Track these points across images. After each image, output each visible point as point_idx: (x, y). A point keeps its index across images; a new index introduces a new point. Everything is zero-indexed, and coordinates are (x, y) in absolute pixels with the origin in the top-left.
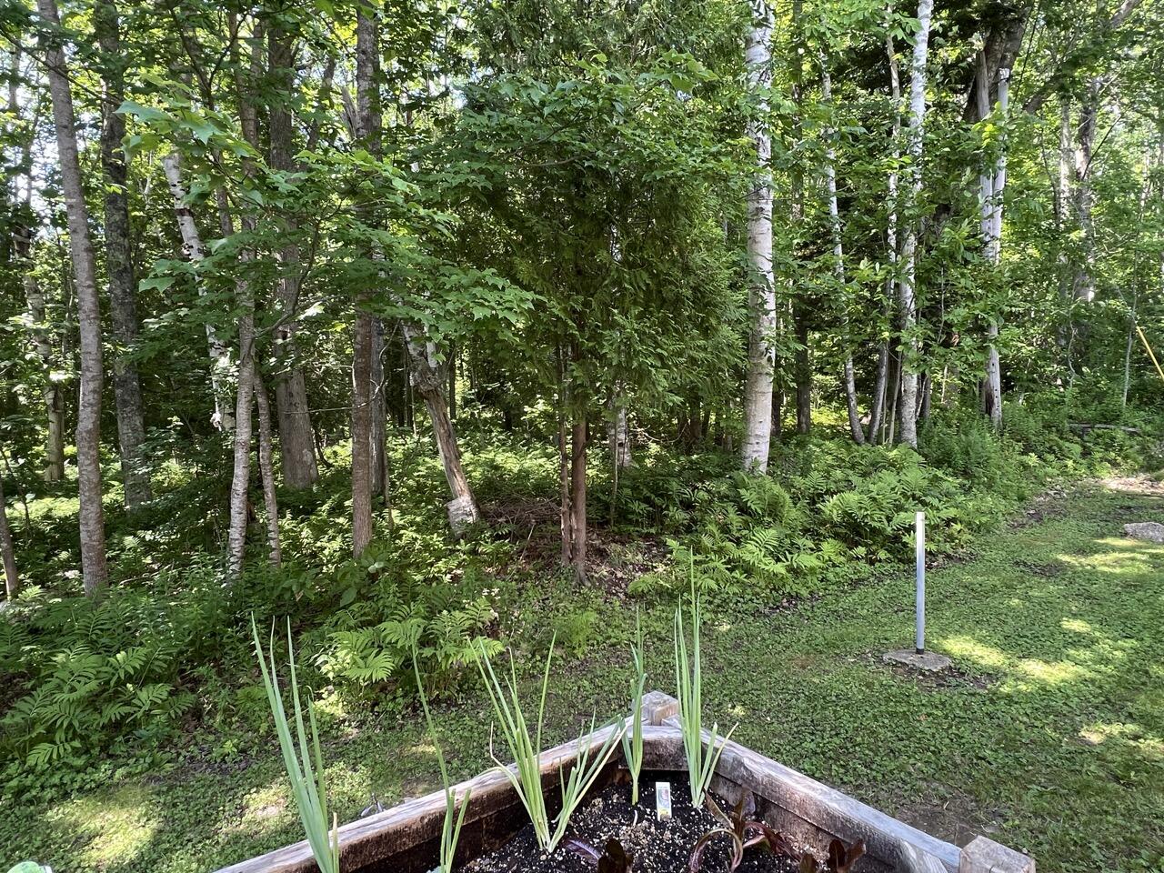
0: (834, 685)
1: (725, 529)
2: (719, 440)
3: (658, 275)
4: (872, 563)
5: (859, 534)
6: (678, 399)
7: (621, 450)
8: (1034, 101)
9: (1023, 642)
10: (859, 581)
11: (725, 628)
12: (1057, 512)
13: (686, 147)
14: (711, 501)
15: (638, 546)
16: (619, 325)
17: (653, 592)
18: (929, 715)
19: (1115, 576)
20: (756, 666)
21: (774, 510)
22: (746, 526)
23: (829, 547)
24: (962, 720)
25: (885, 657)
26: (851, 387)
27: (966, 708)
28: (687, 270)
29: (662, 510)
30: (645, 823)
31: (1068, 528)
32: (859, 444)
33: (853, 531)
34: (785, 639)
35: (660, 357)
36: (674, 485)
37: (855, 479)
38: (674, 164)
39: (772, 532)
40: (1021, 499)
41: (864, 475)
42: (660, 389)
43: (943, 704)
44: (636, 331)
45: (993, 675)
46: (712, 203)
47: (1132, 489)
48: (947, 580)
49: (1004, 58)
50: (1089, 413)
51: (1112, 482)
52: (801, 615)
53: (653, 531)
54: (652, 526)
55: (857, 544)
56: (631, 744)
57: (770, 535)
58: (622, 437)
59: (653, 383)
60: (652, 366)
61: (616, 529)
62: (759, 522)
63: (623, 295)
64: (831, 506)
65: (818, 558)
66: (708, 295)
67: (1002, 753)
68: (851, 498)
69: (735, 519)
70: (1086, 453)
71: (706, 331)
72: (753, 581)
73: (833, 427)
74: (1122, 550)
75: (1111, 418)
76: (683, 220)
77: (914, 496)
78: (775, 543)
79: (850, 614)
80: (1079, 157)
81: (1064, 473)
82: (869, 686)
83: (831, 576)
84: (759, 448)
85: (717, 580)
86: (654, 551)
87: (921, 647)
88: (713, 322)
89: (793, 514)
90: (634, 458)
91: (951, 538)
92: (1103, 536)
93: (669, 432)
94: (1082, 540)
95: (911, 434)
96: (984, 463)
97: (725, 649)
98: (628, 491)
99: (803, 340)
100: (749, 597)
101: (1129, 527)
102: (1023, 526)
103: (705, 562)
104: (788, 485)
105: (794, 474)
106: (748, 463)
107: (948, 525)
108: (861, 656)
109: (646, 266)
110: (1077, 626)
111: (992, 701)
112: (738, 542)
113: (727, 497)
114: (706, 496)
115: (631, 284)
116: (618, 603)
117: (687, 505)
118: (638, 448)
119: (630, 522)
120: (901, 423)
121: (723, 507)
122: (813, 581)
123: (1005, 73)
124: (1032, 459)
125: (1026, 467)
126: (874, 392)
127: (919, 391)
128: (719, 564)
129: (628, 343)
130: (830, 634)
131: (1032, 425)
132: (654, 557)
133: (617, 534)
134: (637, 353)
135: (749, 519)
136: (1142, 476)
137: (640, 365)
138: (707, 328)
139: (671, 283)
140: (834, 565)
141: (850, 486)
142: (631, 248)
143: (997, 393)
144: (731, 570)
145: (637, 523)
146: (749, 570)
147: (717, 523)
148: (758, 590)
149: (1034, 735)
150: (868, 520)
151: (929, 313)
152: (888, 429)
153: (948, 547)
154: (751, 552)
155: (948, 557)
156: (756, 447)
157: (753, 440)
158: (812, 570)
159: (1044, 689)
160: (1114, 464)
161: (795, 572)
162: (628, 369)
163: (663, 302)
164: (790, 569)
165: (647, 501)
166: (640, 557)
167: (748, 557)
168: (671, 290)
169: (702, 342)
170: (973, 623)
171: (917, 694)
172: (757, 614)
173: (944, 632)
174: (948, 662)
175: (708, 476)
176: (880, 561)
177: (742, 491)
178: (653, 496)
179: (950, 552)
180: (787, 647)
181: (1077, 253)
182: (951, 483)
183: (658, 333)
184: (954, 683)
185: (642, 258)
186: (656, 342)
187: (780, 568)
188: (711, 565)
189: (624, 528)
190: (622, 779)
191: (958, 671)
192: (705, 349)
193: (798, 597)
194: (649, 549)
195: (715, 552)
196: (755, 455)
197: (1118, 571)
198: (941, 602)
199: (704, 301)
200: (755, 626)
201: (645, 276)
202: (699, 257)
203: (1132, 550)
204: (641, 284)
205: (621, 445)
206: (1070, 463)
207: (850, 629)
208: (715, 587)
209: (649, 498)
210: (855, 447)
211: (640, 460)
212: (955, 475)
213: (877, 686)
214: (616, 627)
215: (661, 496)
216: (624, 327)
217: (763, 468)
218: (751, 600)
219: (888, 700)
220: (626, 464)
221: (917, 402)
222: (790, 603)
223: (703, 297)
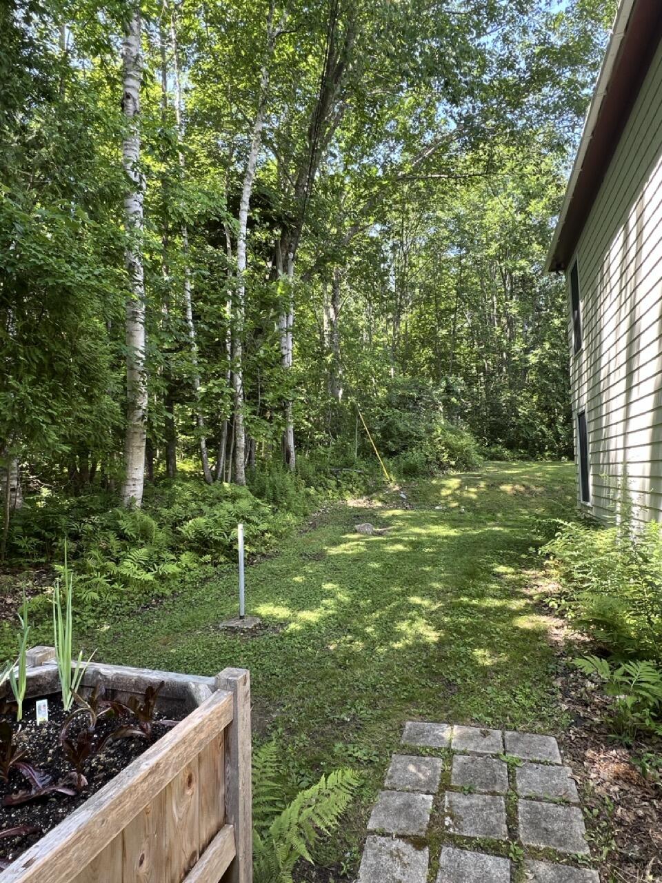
0: (185, 651)
1: (106, 552)
2: (103, 484)
3: (49, 353)
4: (215, 565)
5: (207, 546)
6: (66, 448)
7: (14, 494)
8: (307, 275)
9: (300, 601)
10: (207, 579)
11: (106, 628)
12: (323, 521)
13: (74, 265)
14: (95, 532)
15: (28, 575)
16: (13, 387)
17: (42, 611)
18: (245, 656)
19: (349, 555)
20: (130, 651)
21: (145, 534)
22: (124, 548)
23: (186, 558)
24: (265, 655)
25: (221, 626)
26: (203, 445)
27: (267, 646)
28: (75, 352)
29: (52, 542)
30: (27, 729)
31: (328, 531)
32: (209, 484)
33: (202, 544)
34: (152, 628)
35: (51, 416)
36: (64, 521)
37: (205, 508)
38: (64, 275)
39: (144, 550)
40: (305, 515)
41: (211, 505)
42: (51, 441)
43: (254, 647)
44: (29, 394)
45: (284, 623)
46: (96, 305)
47: (360, 505)
48: (262, 570)
49: (290, 246)
50: (340, 462)
51: (352, 502)
52: (165, 609)
53: (43, 560)
54: (42, 557)
55: (205, 553)
56: (17, 681)
57: (142, 553)
58: (15, 483)
59: (45, 437)
60: (43, 422)
61: (7, 562)
62: (134, 544)
63: (18, 365)
64: (188, 528)
65: (178, 566)
66: (92, 372)
67: (285, 668)
68: (201, 521)
69: (114, 543)
70: (338, 486)
71: (90, 399)
72: (129, 589)
73: (192, 473)
74: (353, 540)
75: (349, 465)
76: (72, 314)
77: (243, 517)
78: (146, 559)
79: (200, 601)
80: (332, 311)
81: (327, 498)
82: (209, 646)
83: (187, 578)
84: (135, 489)
85: (99, 593)
86: (44, 577)
87: (242, 614)
88: (96, 391)
89: (160, 536)
90: (26, 501)
91: (265, 543)
92: (344, 534)
93: (60, 479)
94: (334, 537)
95: (242, 477)
96: (284, 493)
97: (105, 644)
98: (19, 529)
99: (170, 411)
100: (124, 602)
101: (357, 527)
102: (306, 531)
103: (89, 579)
104: (156, 515)
105: (162, 506)
106: (126, 500)
107: (263, 535)
108: (206, 629)
109: (39, 344)
110: (328, 586)
111: (282, 639)
112: (117, 562)
113: (109, 527)
114: (91, 527)
115: (25, 357)
116: (7, 625)
117: (75, 537)
118: (29, 492)
119: (22, 555)
120: (236, 469)
121: (105, 535)
122: (174, 584)
123: (291, 255)
124: (312, 491)
125: (308, 495)
126: (218, 448)
127: (246, 447)
128: (102, 579)
129: (22, 403)
130: (185, 618)
131: (311, 469)
132: (44, 581)
133: (7, 566)
134: (30, 412)
135: (126, 543)
136: (365, 498)
137: (32, 422)
138: (92, 397)
139: (61, 359)
140: (190, 570)
141: (202, 513)
142: (26, 329)
143: (292, 449)
144: (111, 583)
145: (27, 555)
146: (126, 581)
147: (101, 549)
148: (132, 595)
149: (303, 653)
150: (213, 536)
151: (251, 396)
152: (227, 474)
153: (263, 549)
154: (128, 568)
155: (263, 556)
156: (133, 488)
157: (131, 483)
158: (174, 576)
159: (309, 626)
160: (352, 492)
161: (162, 578)
162: (22, 424)
163: (54, 374)
164: (158, 577)
165: (38, 535)
166: (30, 583)
167: (125, 571)
168: (61, 365)
169: (87, 407)
170: (273, 595)
171: (239, 645)
172: (131, 614)
173: (258, 602)
174: (258, 621)
175: (94, 512)
176: (221, 563)
177: (120, 522)
178: (43, 531)
179: (264, 552)
180: (154, 633)
181: (332, 367)
182: (267, 508)
183: (49, 397)
184: (261, 633)
185: (35, 338)
186: (47, 404)
187: (149, 577)
188: (94, 581)
189: (14, 560)
190: (9, 710)
191: (266, 625)
192: (91, 412)
193: (164, 596)
194: (39, 576)
195: (98, 571)
196: (132, 494)
197: (350, 552)
198: (257, 585)
199: (89, 375)
200: (130, 623)
201: (38, 352)
202: (84, 343)
203: (358, 540)
204: (35, 358)
205: (13, 490)
206: (330, 492)
207: (199, 612)
208: (97, 598)
209: (40, 533)
210: (206, 485)
211: (32, 503)
212: (269, 502)
213: (214, 646)
214: (5, 645)
215: (52, 530)
216: (18, 390)
217: (138, 503)
218: (127, 604)
219: (220, 653)
220: (18, 507)
221: (245, 454)
222: (157, 601)
223: (88, 372)
